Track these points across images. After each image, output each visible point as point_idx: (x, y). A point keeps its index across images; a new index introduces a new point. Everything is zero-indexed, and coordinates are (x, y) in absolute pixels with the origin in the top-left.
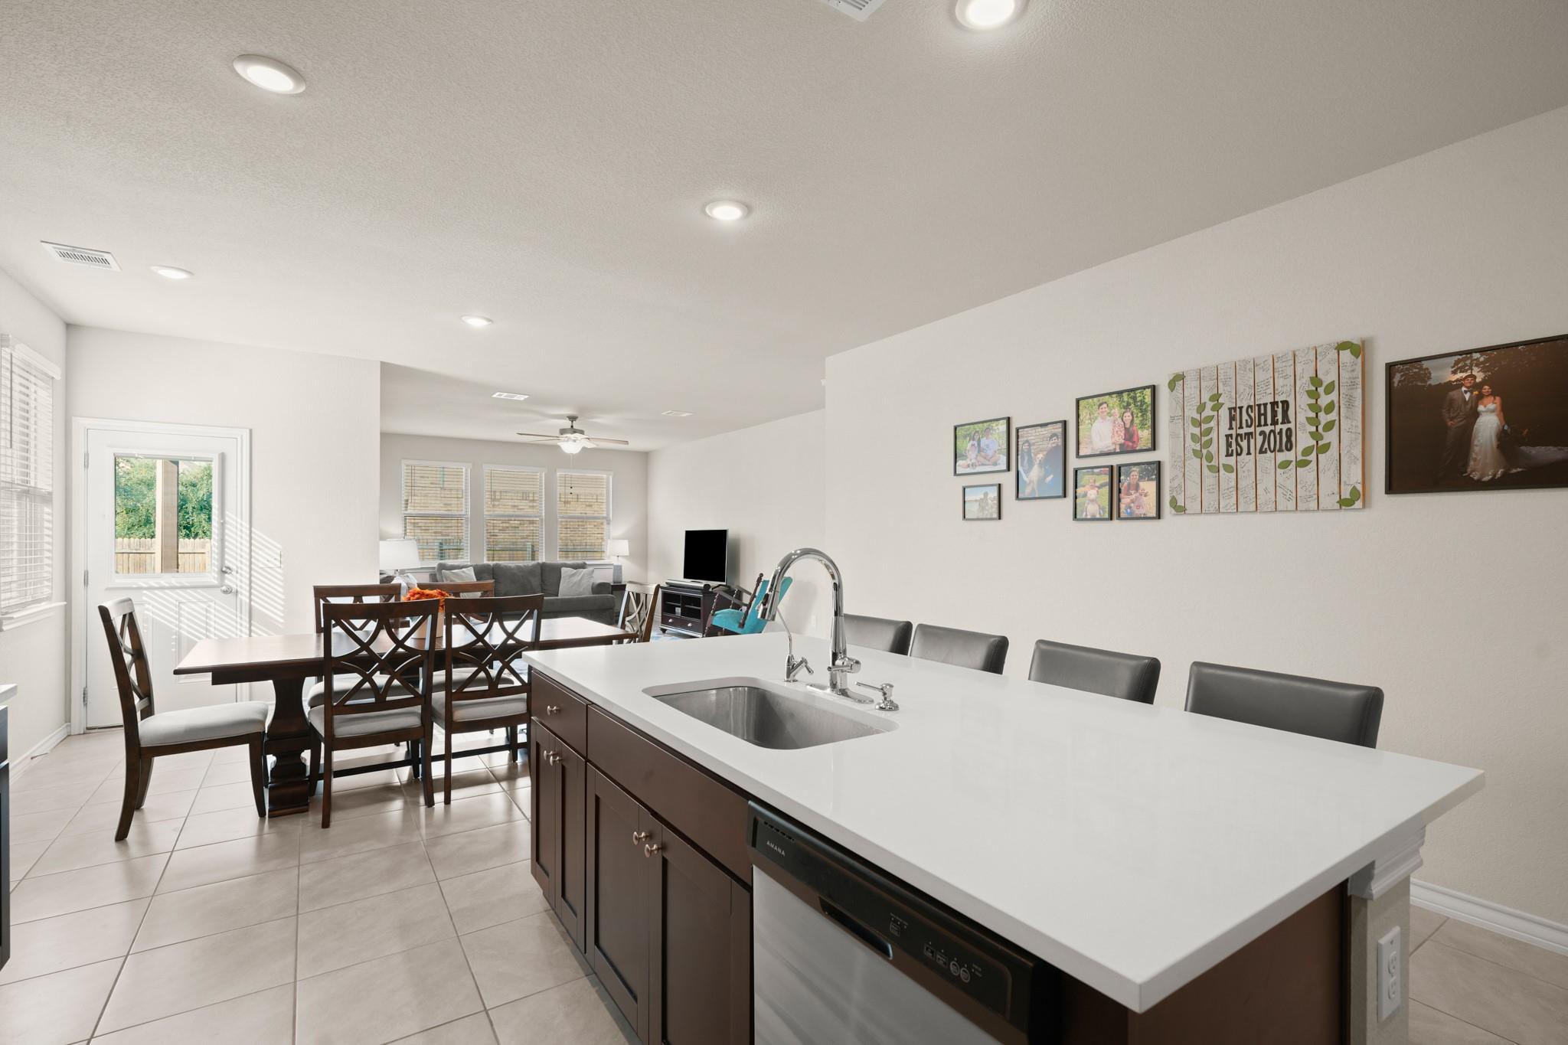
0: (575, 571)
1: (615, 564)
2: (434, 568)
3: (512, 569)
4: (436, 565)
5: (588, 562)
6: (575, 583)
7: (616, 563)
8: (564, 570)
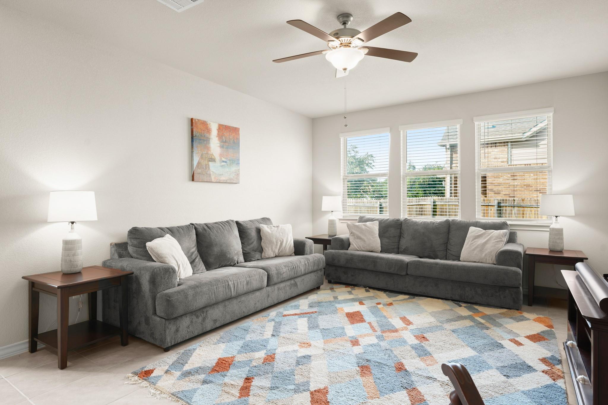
0: (485, 231)
1: (552, 226)
2: (357, 219)
3: (417, 225)
4: (358, 218)
5: (509, 223)
6: (478, 245)
7: (554, 226)
8: (472, 229)
